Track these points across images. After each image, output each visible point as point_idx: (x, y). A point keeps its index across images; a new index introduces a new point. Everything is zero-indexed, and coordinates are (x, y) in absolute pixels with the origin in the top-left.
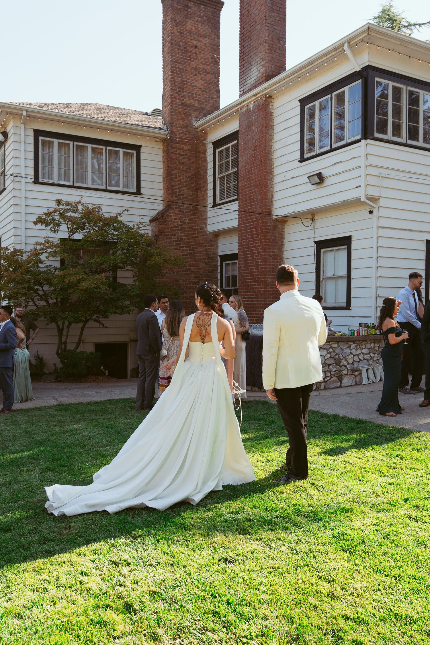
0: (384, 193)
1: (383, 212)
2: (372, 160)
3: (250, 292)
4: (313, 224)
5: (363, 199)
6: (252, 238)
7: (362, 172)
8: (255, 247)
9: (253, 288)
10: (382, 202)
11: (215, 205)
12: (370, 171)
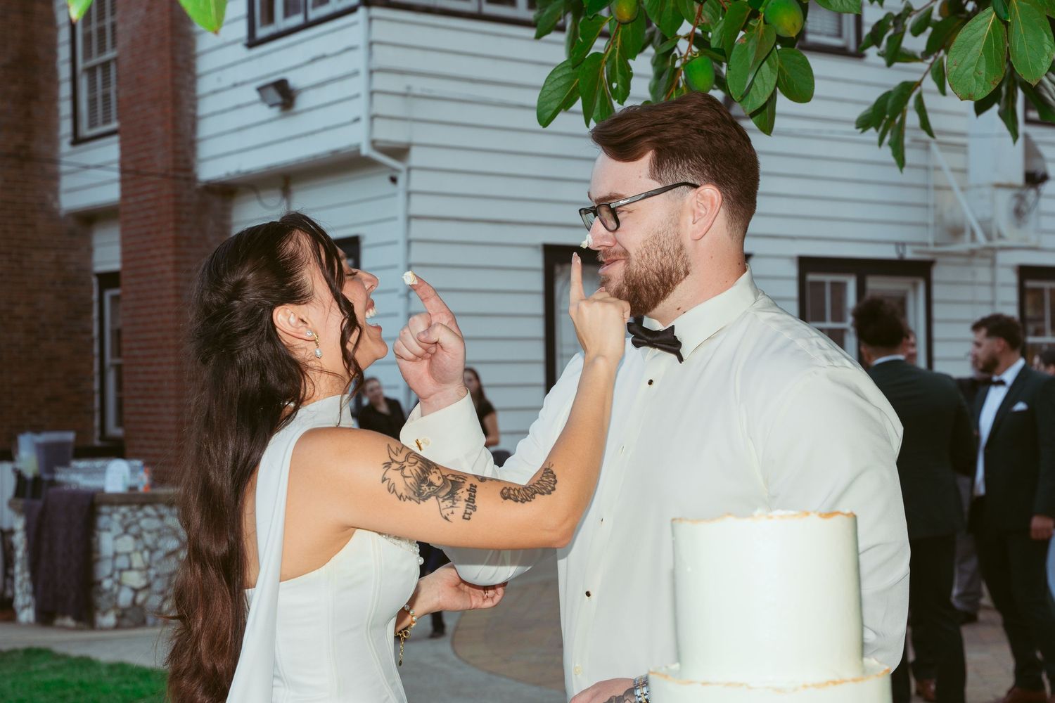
0: (418, 134)
1: (419, 181)
2: (384, 57)
3: (146, 373)
4: (285, 202)
5: (366, 150)
6: (148, 233)
7: (358, 85)
8: (153, 257)
9: (151, 365)
10: (417, 157)
11: (77, 140)
12: (381, 82)
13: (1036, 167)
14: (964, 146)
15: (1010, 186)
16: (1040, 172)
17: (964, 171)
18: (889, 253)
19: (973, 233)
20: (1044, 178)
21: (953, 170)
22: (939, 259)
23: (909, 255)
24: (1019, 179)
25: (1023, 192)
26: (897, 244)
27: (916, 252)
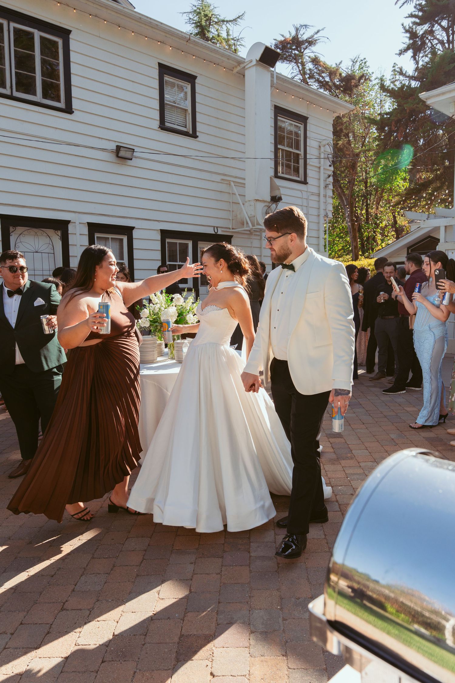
13: (276, 193)
14: (245, 184)
15: (264, 201)
16: (279, 196)
17: (245, 196)
18: (211, 231)
19: (247, 223)
20: (280, 199)
21: (239, 195)
22: (235, 235)
23: (220, 232)
24: (269, 199)
25: (270, 204)
26: (214, 227)
27: (222, 231)
